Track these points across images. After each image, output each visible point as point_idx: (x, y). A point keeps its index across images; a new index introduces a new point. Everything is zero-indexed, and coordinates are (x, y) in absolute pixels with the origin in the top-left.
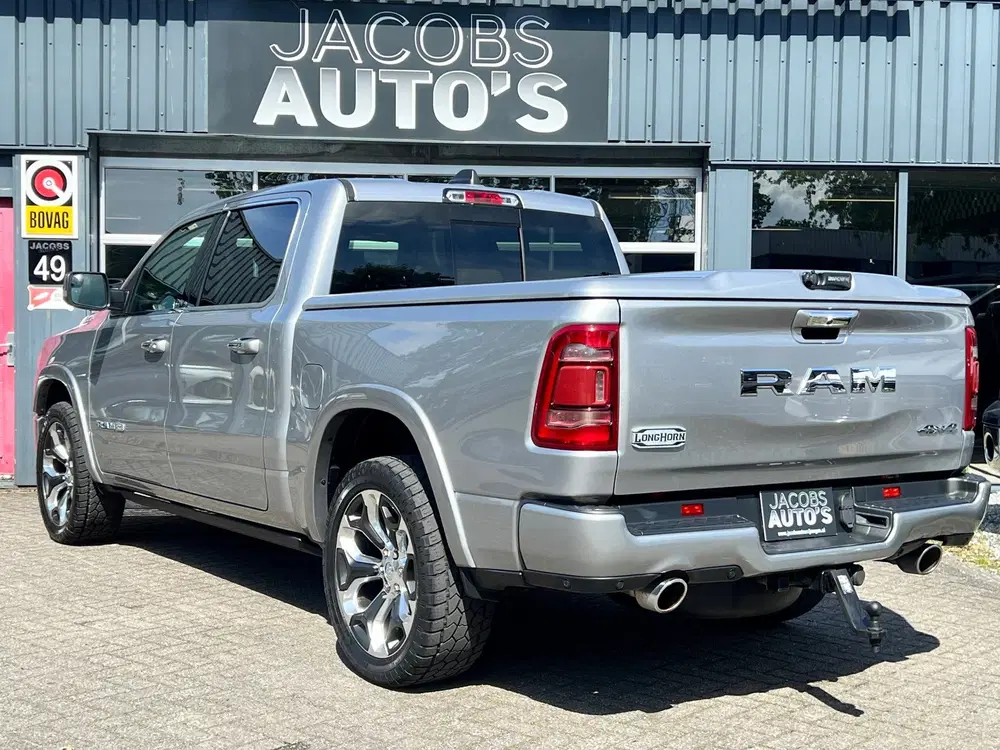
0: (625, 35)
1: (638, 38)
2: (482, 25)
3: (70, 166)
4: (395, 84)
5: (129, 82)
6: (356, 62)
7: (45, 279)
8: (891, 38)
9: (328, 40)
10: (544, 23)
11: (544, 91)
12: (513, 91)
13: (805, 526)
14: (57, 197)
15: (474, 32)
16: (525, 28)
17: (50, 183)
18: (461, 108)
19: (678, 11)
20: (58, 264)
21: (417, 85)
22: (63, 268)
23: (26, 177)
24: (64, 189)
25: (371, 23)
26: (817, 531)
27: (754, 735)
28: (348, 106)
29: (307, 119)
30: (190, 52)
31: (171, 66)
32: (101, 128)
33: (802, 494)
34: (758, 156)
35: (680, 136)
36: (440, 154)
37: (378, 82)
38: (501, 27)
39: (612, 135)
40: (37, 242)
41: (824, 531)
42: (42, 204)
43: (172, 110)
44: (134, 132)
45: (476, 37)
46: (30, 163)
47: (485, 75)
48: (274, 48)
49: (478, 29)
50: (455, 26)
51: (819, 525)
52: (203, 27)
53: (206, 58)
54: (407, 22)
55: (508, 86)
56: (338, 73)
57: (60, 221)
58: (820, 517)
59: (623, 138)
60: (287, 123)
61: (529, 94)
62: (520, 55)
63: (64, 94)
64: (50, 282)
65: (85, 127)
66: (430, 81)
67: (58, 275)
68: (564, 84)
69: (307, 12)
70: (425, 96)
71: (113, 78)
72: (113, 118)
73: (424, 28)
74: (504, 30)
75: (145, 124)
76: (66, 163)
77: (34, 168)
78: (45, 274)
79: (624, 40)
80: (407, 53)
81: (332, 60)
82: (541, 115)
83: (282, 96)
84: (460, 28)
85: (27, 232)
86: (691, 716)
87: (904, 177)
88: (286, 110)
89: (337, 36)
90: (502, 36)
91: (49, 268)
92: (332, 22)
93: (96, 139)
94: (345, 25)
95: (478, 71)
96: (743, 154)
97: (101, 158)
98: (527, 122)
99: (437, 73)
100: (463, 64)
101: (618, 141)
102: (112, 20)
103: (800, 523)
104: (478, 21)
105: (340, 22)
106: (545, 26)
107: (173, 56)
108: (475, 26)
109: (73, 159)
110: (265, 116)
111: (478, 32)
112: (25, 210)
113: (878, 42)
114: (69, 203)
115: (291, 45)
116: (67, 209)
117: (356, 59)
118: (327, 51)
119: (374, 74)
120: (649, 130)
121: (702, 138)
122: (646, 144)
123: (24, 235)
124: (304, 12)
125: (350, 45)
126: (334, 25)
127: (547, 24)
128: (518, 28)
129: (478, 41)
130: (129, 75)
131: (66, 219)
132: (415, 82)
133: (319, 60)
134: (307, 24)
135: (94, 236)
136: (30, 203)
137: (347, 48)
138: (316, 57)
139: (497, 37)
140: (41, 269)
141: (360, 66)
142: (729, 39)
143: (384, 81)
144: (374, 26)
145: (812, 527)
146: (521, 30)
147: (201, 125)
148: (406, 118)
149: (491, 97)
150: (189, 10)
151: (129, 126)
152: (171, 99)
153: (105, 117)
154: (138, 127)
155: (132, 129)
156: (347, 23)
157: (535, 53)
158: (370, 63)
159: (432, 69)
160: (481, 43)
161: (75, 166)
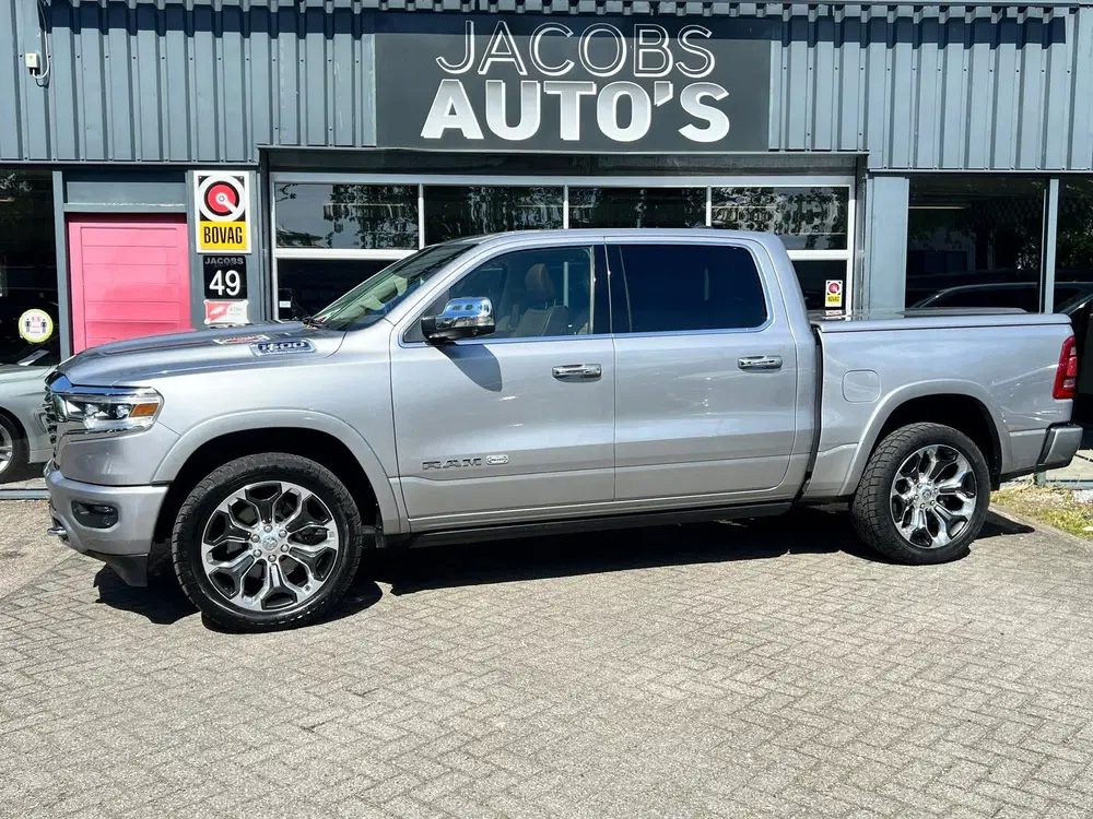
0: (786, 43)
1: (799, 47)
2: (645, 35)
3: (241, 180)
4: (559, 95)
5: (298, 96)
6: (521, 73)
7: (220, 293)
8: (1046, 45)
9: (493, 52)
10: (706, 33)
11: (706, 101)
12: (675, 103)
14: (230, 213)
15: (638, 42)
16: (688, 37)
17: (223, 199)
18: (624, 119)
19: (838, 19)
20: (233, 279)
21: (581, 96)
22: (238, 283)
23: (199, 193)
24: (237, 205)
25: (536, 34)
28: (513, 119)
29: (473, 132)
30: (357, 66)
31: (340, 79)
32: (272, 143)
34: (915, 164)
35: (839, 144)
36: (600, 165)
37: (544, 96)
38: (664, 37)
39: (772, 143)
40: (211, 257)
42: (216, 220)
43: (340, 123)
44: (303, 147)
45: (639, 47)
46: (202, 179)
47: (648, 85)
48: (440, 60)
49: (641, 39)
50: (619, 36)
52: (370, 42)
53: (374, 72)
54: (571, 33)
55: (670, 96)
56: (504, 85)
57: (234, 236)
59: (783, 147)
60: (453, 135)
61: (691, 104)
62: (683, 64)
63: (234, 108)
64: (226, 296)
65: (255, 142)
66: (594, 92)
67: (233, 289)
68: (726, 94)
69: (472, 24)
70: (588, 108)
71: (282, 93)
72: (284, 133)
73: (588, 38)
74: (667, 40)
75: (315, 139)
76: (238, 178)
77: (206, 184)
78: (220, 288)
79: (785, 49)
80: (572, 64)
81: (498, 71)
82: (703, 124)
83: (448, 109)
84: (623, 39)
85: (202, 247)
87: (1054, 184)
88: (453, 123)
89: (502, 47)
90: (665, 46)
91: (224, 283)
92: (497, 34)
93: (265, 153)
94: (510, 37)
95: (642, 82)
96: (902, 161)
97: (271, 174)
98: (689, 132)
99: (601, 83)
100: (626, 75)
101: (778, 150)
102: (280, 34)
104: (641, 31)
105: (505, 33)
106: (708, 36)
107: (341, 69)
108: (638, 36)
109: (245, 174)
110: (433, 129)
111: (641, 43)
112: (199, 226)
113: (1034, 49)
114: (242, 218)
115: (457, 57)
116: (240, 224)
117: (521, 70)
118: (492, 62)
119: (539, 85)
120: (809, 138)
121: (861, 146)
122: (806, 153)
123: (199, 250)
124: (469, 24)
125: (514, 56)
126: (500, 37)
127: (710, 33)
128: (681, 37)
129: (641, 51)
130: (298, 90)
131: (239, 234)
132: (579, 93)
133: (484, 72)
134: (472, 36)
135: (266, 250)
136: (203, 218)
137: (513, 60)
138: (482, 70)
139: (660, 46)
140: (216, 284)
141: (524, 78)
142: (888, 47)
143: (549, 92)
144: (539, 37)
146: (684, 40)
147: (370, 139)
148: (570, 130)
149: (653, 107)
150: (356, 23)
151: (299, 141)
152: (339, 114)
153: (276, 132)
154: (307, 141)
155: (302, 143)
156: (512, 34)
157: (697, 63)
158: (534, 75)
159: (596, 80)
160: (644, 53)
161: (247, 181)
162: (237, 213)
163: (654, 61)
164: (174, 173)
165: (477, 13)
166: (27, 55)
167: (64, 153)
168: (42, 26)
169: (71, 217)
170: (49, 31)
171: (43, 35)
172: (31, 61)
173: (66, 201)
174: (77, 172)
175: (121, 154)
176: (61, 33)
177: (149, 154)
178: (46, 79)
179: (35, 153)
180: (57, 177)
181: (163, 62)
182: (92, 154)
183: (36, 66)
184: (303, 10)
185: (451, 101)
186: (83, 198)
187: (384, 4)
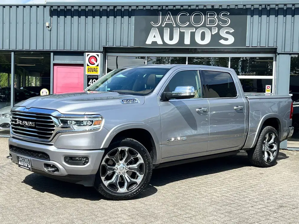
0: (252, 16)
1: (256, 17)
2: (210, 15)
3: (98, 55)
4: (184, 32)
5: (114, 33)
6: (174, 26)
9: (166, 20)
10: (228, 13)
11: (227, 33)
12: (218, 33)
14: (95, 64)
15: (207, 16)
17: (93, 60)
18: (203, 38)
19: (268, 9)
21: (191, 32)
23: (87, 59)
24: (96, 62)
25: (178, 15)
27: (257, 219)
28: (171, 38)
29: (160, 42)
30: (130, 25)
31: (125, 28)
32: (106, 46)
34: (292, 50)
35: (268, 45)
36: (197, 51)
37: (180, 31)
38: (215, 15)
39: (247, 45)
40: (89, 76)
42: (91, 66)
43: (124, 40)
44: (114, 46)
45: (208, 18)
46: (88, 55)
47: (210, 28)
48: (152, 23)
49: (208, 16)
50: (202, 15)
52: (133, 18)
54: (188, 14)
55: (217, 32)
56: (169, 29)
59: (251, 46)
60: (154, 43)
61: (223, 33)
62: (221, 22)
65: (102, 45)
66: (194, 31)
68: (233, 31)
69: (161, 12)
70: (193, 35)
71: (110, 32)
72: (109, 43)
73: (193, 16)
74: (216, 16)
75: (117, 44)
76: (97, 55)
79: (252, 18)
80: (188, 23)
81: (167, 25)
82: (226, 39)
83: (153, 36)
84: (203, 16)
85: (87, 73)
86: (241, 213)
88: (154, 40)
89: (169, 19)
90: (215, 17)
91: (92, 83)
92: (168, 15)
93: (104, 48)
94: (171, 16)
95: (208, 28)
96: (288, 50)
97: (106, 53)
98: (222, 42)
99: (196, 28)
100: (204, 26)
101: (249, 47)
102: (110, 17)
104: (209, 13)
105: (170, 15)
106: (228, 14)
107: (125, 26)
108: (208, 15)
109: (99, 54)
110: (149, 42)
112: (87, 67)
114: (98, 66)
115: (156, 22)
116: (97, 67)
117: (174, 25)
118: (166, 23)
119: (179, 29)
120: (259, 43)
121: (275, 45)
122: (258, 47)
123: (86, 74)
124: (160, 13)
125: (172, 21)
126: (168, 16)
127: (229, 13)
128: (220, 15)
129: (208, 19)
130: (114, 31)
131: (97, 70)
132: (190, 31)
133: (164, 26)
134: (161, 16)
136: (88, 65)
137: (172, 22)
138: (163, 25)
140: (90, 83)
142: (284, 16)
143: (181, 31)
144: (179, 16)
146: (221, 16)
147: (132, 45)
148: (187, 41)
149: (212, 35)
150: (130, 13)
152: (124, 38)
153: (107, 42)
156: (172, 15)
157: (225, 22)
158: (178, 26)
160: (209, 19)
161: (99, 56)
162: (96, 64)
163: (212, 22)
164: (81, 53)
166: (46, 23)
167: (54, 48)
168: (50, 16)
169: (55, 65)
170: (52, 17)
171: (50, 18)
172: (47, 24)
173: (54, 60)
174: (57, 53)
175: (68, 48)
176: (55, 17)
177: (75, 49)
178: (51, 29)
179: (47, 48)
180: (52, 54)
181: (79, 24)
182: (61, 48)
183: (48, 26)
184: (116, 10)
185: (154, 34)
186: (58, 60)
187: (137, 8)
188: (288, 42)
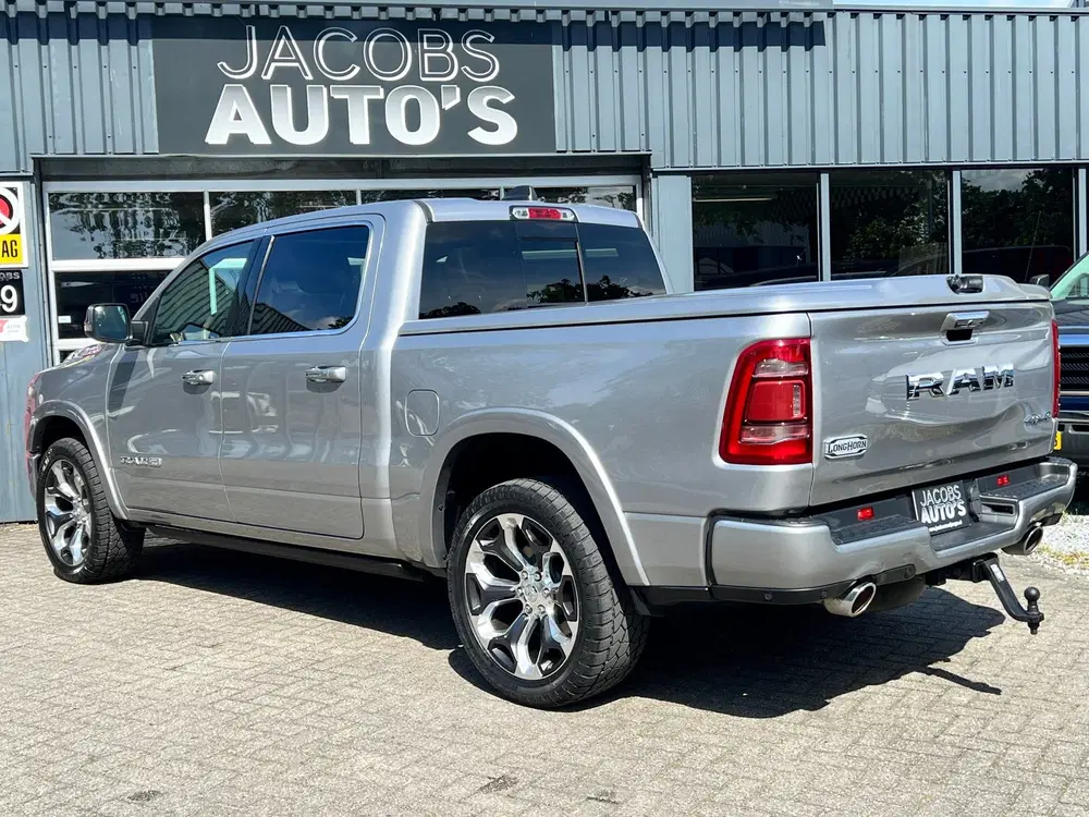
0: (567, 48)
1: (579, 51)
2: (429, 40)
3: (14, 191)
4: (346, 100)
5: (72, 104)
6: (307, 78)
8: (809, 48)
9: (276, 57)
10: (489, 37)
11: (493, 104)
12: (463, 106)
13: (948, 521)
14: (3, 225)
15: (422, 46)
16: (472, 42)
18: (413, 122)
19: (615, 24)
20: (9, 294)
21: (370, 101)
22: (15, 298)
24: (10, 216)
25: (319, 39)
26: (956, 524)
28: (301, 122)
29: (260, 137)
30: (135, 72)
31: (117, 85)
32: (46, 152)
33: (943, 489)
34: (696, 162)
35: (623, 145)
36: (392, 168)
37: (330, 99)
38: (448, 42)
39: (559, 145)
41: (960, 523)
43: (120, 130)
44: (80, 155)
45: (424, 51)
47: (435, 89)
48: (222, 65)
49: (425, 44)
50: (403, 41)
51: (957, 518)
52: (147, 47)
53: (153, 77)
54: (355, 38)
55: (458, 100)
56: (289, 89)
57: (9, 249)
58: (957, 510)
59: (570, 149)
60: (239, 141)
61: (479, 107)
62: (468, 68)
64: (3, 313)
65: (28, 152)
66: (381, 96)
67: (10, 305)
68: (512, 97)
69: (253, 29)
70: (377, 110)
71: (56, 101)
72: (58, 141)
73: (372, 43)
74: (451, 44)
75: (93, 147)
76: (11, 189)
79: (566, 53)
80: (358, 69)
81: (282, 76)
82: (491, 127)
83: (233, 114)
84: (408, 43)
87: (825, 178)
88: (238, 128)
89: (285, 52)
90: (449, 50)
92: (279, 39)
93: (38, 162)
94: (293, 41)
95: (429, 86)
96: (683, 161)
97: (44, 183)
98: (478, 134)
99: (388, 87)
100: (413, 78)
101: (565, 152)
102: (51, 40)
103: (943, 518)
104: (425, 36)
105: (288, 38)
106: (491, 40)
107: (118, 77)
108: (422, 41)
109: (18, 185)
110: (217, 135)
111: (425, 47)
113: (797, 51)
114: (17, 231)
115: (239, 62)
116: (15, 237)
117: (306, 75)
118: (276, 67)
119: (325, 90)
120: (594, 139)
121: (643, 146)
122: (592, 154)
124: (250, 29)
125: (298, 60)
126: (282, 42)
127: (493, 38)
128: (465, 42)
129: (426, 55)
130: (72, 97)
131: (14, 247)
132: (366, 97)
133: (268, 77)
134: (254, 42)
135: (42, 263)
137: (297, 64)
138: (266, 74)
139: (444, 51)
141: (310, 82)
142: (664, 50)
143: (336, 97)
144: (322, 42)
145: (953, 520)
146: (468, 44)
147: (152, 146)
148: (360, 134)
149: (442, 111)
150: (131, 29)
151: (75, 149)
152: (118, 121)
153: (50, 141)
154: (84, 150)
155: (79, 152)
156: (295, 39)
157: (482, 67)
158: (320, 79)
159: (383, 84)
160: (429, 58)
161: (20, 192)
162: (11, 225)
163: (439, 65)
165: (257, 19)
184: (73, 16)
185: (235, 107)
187: (160, 10)
188: (681, 137)
